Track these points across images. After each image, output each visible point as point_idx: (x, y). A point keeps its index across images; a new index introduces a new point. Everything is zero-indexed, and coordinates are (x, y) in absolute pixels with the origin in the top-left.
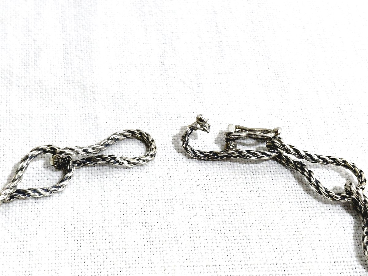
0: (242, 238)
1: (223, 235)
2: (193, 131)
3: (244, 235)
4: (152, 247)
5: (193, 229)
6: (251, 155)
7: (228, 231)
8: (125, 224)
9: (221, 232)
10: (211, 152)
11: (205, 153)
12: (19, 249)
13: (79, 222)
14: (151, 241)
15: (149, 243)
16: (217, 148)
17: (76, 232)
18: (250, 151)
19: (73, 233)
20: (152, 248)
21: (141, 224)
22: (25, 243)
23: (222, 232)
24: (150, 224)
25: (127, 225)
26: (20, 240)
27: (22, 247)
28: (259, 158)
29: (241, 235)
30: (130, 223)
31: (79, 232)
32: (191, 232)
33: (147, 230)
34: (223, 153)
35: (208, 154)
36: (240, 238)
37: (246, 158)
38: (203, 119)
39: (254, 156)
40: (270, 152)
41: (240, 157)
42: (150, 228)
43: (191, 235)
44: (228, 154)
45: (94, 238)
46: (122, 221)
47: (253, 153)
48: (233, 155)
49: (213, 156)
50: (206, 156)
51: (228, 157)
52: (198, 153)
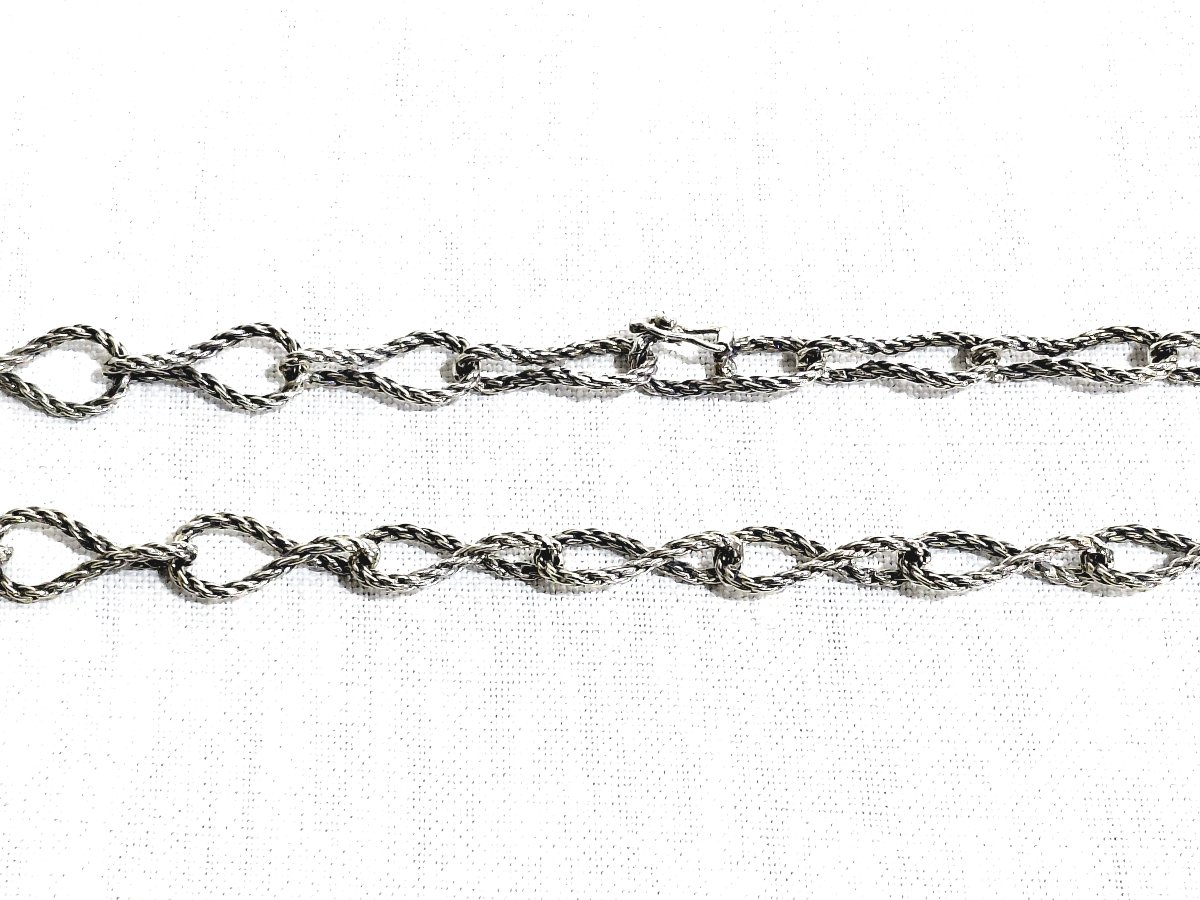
2: (650, 344)
6: (761, 386)
10: (686, 383)
11: (676, 384)
16: (699, 374)
18: (758, 377)
28: (776, 390)
34: (709, 383)
37: (752, 391)
38: (668, 320)
39: (765, 386)
41: (740, 389)
44: (718, 384)
47: (764, 382)
48: (726, 386)
49: (691, 389)
50: (678, 390)
51: (717, 390)
52: (662, 386)
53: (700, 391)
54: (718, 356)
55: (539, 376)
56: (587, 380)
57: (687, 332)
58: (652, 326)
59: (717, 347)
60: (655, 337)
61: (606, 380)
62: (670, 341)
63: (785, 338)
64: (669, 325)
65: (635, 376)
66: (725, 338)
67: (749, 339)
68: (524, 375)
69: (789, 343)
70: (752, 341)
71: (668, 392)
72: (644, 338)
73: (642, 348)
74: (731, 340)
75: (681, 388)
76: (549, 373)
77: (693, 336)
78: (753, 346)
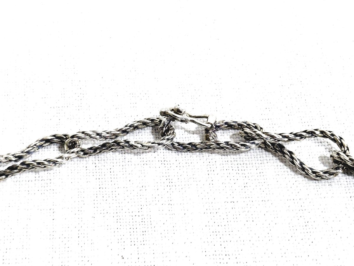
0: (259, 174)
1: (240, 172)
2: (171, 122)
3: (261, 171)
4: (171, 184)
5: (211, 167)
6: (230, 147)
7: (245, 168)
8: (145, 162)
9: (238, 169)
10: (190, 144)
11: (184, 144)
12: (43, 187)
13: (100, 162)
14: (171, 179)
15: (168, 181)
16: (196, 139)
17: (98, 171)
18: (229, 142)
19: (95, 171)
20: (171, 186)
21: (160, 162)
22: (49, 181)
23: (240, 169)
24: (168, 162)
25: (146, 163)
26: (43, 178)
27: (46, 185)
28: (238, 150)
29: (258, 171)
30: (149, 161)
31: (100, 171)
32: (209, 169)
33: (166, 168)
34: (202, 144)
35: (186, 146)
36: (257, 175)
37: (225, 150)
38: (181, 109)
39: (232, 147)
40: (250, 143)
41: (218, 148)
42: (169, 166)
43: (209, 172)
44: (207, 145)
45: (115, 176)
46: (142, 160)
47: (231, 145)
48: (211, 146)
49: (192, 148)
50: (185, 147)
51: (206, 148)
52: (176, 145)
53: (197, 149)
54: (207, 131)
55: (113, 145)
56: (140, 146)
57: (190, 116)
58: (172, 113)
59: (207, 125)
60: (174, 119)
61: (150, 144)
62: (182, 121)
63: (244, 122)
64: (181, 112)
65: (164, 141)
66: (212, 120)
67: (224, 122)
68: (104, 145)
69: (246, 125)
70: (226, 123)
71: (179, 149)
72: (167, 119)
73: (166, 123)
74: (214, 122)
75: (186, 147)
76: (118, 144)
77: (194, 119)
78: (226, 125)
